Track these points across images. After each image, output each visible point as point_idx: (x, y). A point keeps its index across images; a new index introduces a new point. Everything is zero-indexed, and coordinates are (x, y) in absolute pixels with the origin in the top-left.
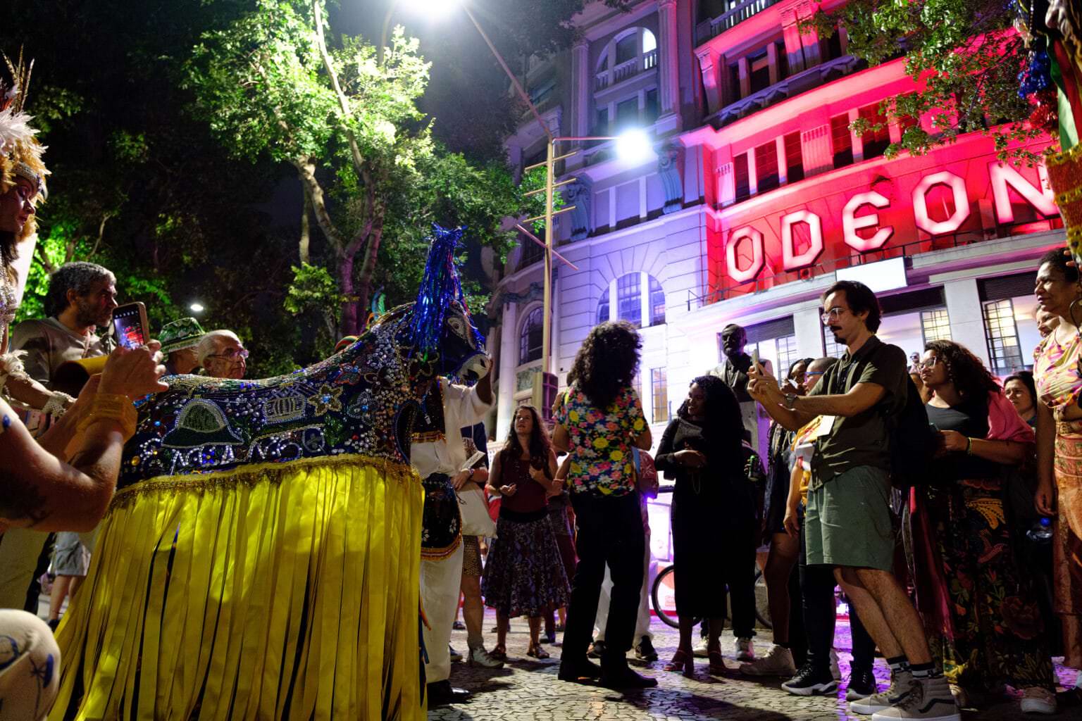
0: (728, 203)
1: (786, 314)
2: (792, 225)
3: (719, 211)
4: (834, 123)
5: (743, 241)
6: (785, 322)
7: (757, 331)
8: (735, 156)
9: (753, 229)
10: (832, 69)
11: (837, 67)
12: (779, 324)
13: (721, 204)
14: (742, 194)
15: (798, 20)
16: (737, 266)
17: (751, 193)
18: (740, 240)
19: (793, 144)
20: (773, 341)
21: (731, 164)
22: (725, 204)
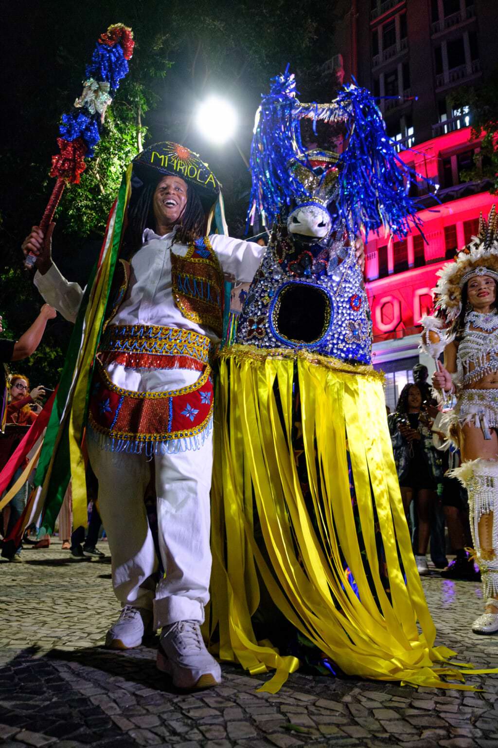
0: (374, 279)
1: (414, 355)
2: (421, 296)
3: (367, 283)
4: (447, 229)
5: (387, 305)
6: (414, 359)
7: (394, 364)
8: (379, 247)
9: (394, 297)
10: (447, 194)
11: (450, 193)
12: (409, 361)
13: (369, 279)
14: (383, 273)
15: (425, 160)
16: (382, 321)
17: (389, 273)
18: (385, 304)
19: (419, 242)
20: (404, 372)
21: (376, 252)
22: (372, 279)
